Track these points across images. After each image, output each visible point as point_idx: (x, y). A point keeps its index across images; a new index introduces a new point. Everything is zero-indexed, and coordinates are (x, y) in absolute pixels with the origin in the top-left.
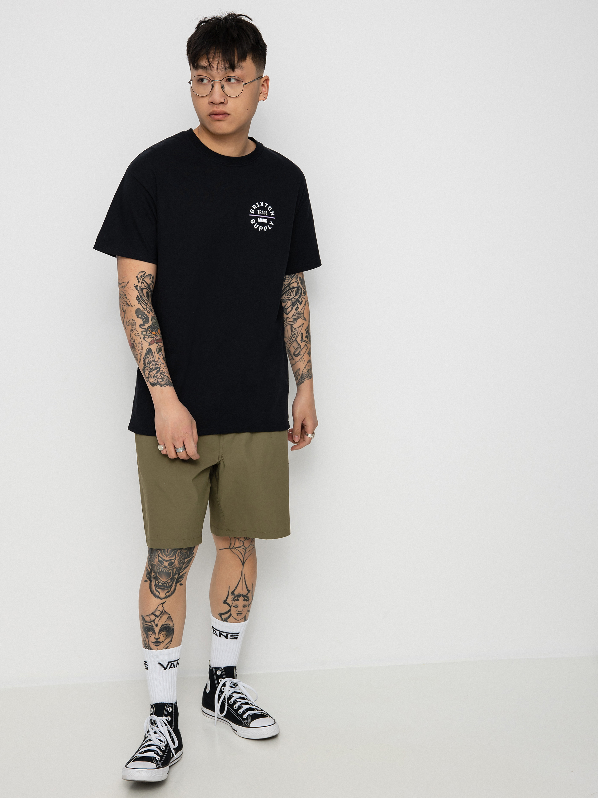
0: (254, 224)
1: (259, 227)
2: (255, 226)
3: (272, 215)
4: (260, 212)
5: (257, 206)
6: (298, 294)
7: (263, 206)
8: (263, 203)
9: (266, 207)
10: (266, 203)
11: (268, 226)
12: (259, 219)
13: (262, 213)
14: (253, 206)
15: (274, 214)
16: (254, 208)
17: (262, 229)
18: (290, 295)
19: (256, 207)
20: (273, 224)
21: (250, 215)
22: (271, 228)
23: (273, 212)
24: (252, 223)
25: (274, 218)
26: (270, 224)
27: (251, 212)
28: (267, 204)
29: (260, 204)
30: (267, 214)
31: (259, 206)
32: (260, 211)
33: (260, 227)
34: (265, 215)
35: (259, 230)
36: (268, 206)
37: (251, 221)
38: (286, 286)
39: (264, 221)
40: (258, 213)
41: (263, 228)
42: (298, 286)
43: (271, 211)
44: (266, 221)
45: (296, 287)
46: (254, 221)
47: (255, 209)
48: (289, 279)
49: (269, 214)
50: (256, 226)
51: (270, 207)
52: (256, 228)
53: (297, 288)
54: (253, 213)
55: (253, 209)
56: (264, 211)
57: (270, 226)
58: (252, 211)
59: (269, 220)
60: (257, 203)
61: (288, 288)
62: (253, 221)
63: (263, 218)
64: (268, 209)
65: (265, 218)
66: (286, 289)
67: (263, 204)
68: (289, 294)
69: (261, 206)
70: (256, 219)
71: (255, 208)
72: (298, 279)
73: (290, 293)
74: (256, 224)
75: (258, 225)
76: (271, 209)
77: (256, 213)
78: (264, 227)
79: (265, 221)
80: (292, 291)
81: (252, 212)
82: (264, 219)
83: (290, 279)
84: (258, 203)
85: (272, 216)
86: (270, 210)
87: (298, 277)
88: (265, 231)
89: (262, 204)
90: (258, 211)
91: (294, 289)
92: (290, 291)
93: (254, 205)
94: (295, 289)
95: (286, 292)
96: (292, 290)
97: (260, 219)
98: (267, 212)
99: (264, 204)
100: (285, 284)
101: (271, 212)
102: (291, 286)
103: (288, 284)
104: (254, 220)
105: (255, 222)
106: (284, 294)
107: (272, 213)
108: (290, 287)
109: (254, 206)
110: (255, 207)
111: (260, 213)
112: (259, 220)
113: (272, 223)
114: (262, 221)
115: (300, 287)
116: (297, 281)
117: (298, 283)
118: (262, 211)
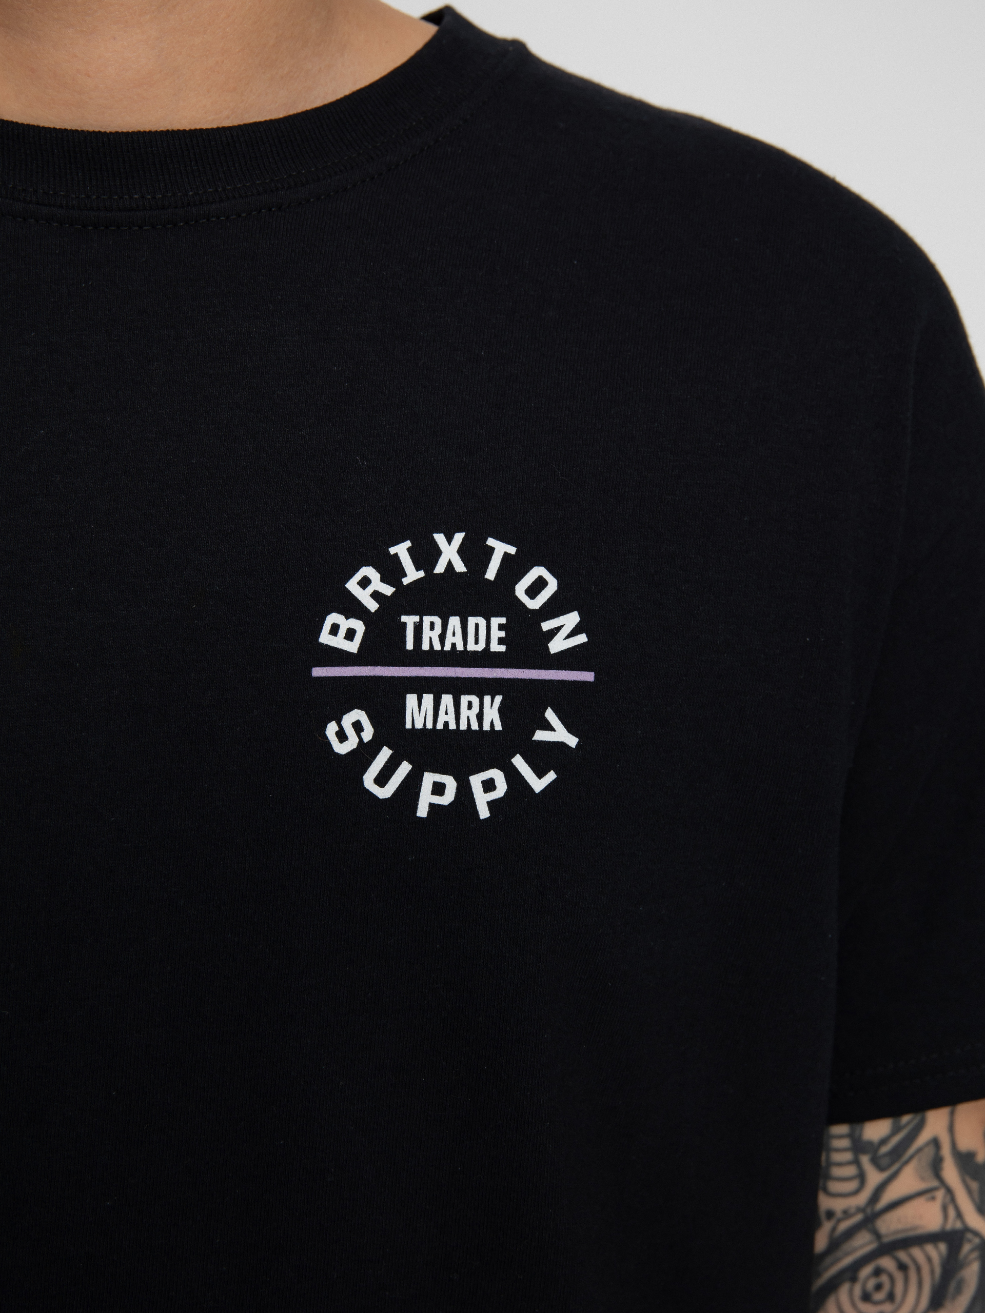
0: (365, 753)
1: (411, 786)
2: (369, 778)
3: (557, 645)
4: (433, 632)
5: (391, 571)
6: (959, 1290)
7: (460, 567)
8: (459, 537)
9: (490, 574)
10: (490, 542)
11: (518, 761)
12: (411, 700)
13: (454, 639)
14: (352, 585)
15: (582, 638)
16: (365, 597)
17: (448, 798)
18: (891, 1297)
19: (388, 590)
20: (572, 741)
21: (318, 672)
22: (551, 776)
23: (571, 619)
24: (341, 749)
25: (586, 678)
26: (541, 735)
27: (325, 638)
28: (500, 549)
29: (425, 556)
30: (495, 647)
31: (412, 574)
32: (427, 620)
33: (429, 779)
34: (486, 658)
35: (422, 811)
36: (513, 568)
37: (331, 729)
38: (844, 1226)
39: (469, 717)
40: (410, 646)
41: (464, 791)
42: (953, 1224)
43: (554, 608)
44: (492, 716)
45: (933, 1238)
46: (358, 727)
47: (373, 606)
48: (862, 1177)
49: (526, 642)
50: (381, 780)
51: (538, 571)
52: (385, 793)
53: (943, 1247)
54: (353, 647)
55: (353, 608)
56: (472, 621)
57: (542, 758)
58: (340, 634)
59: (522, 705)
60: (402, 550)
61: (863, 1243)
62: (349, 731)
63: (458, 688)
64: (520, 590)
65: (481, 688)
66: (847, 1247)
67: (461, 552)
68: (879, 1287)
69: (440, 568)
70: (380, 698)
71: (376, 595)
72: (951, 1173)
73: (884, 1279)
74: (385, 753)
75: (405, 768)
76: (552, 585)
77: (384, 645)
78: (476, 781)
79: (483, 713)
80: (903, 1267)
81: (339, 642)
82: (465, 699)
83: (874, 1178)
84: (408, 544)
85: (567, 659)
86: (533, 604)
87: (946, 1151)
88: (484, 813)
89: (448, 549)
90: (410, 621)
91: (917, 1252)
92: (887, 1263)
93: (368, 571)
94: (930, 1248)
95: (851, 1274)
96: (902, 1255)
97: (428, 699)
99: (475, 555)
100: (830, 1214)
101: (546, 626)
102: (890, 1225)
103: (859, 1210)
104: (358, 715)
105: (368, 734)
106: (832, 1286)
107: (563, 633)
108: (877, 1235)
109: (365, 583)
110: (377, 584)
111: (431, 638)
112: (419, 711)
113: (557, 732)
114: (447, 717)
115: (967, 1229)
116: (935, 1183)
117: (953, 1200)
118: (454, 622)
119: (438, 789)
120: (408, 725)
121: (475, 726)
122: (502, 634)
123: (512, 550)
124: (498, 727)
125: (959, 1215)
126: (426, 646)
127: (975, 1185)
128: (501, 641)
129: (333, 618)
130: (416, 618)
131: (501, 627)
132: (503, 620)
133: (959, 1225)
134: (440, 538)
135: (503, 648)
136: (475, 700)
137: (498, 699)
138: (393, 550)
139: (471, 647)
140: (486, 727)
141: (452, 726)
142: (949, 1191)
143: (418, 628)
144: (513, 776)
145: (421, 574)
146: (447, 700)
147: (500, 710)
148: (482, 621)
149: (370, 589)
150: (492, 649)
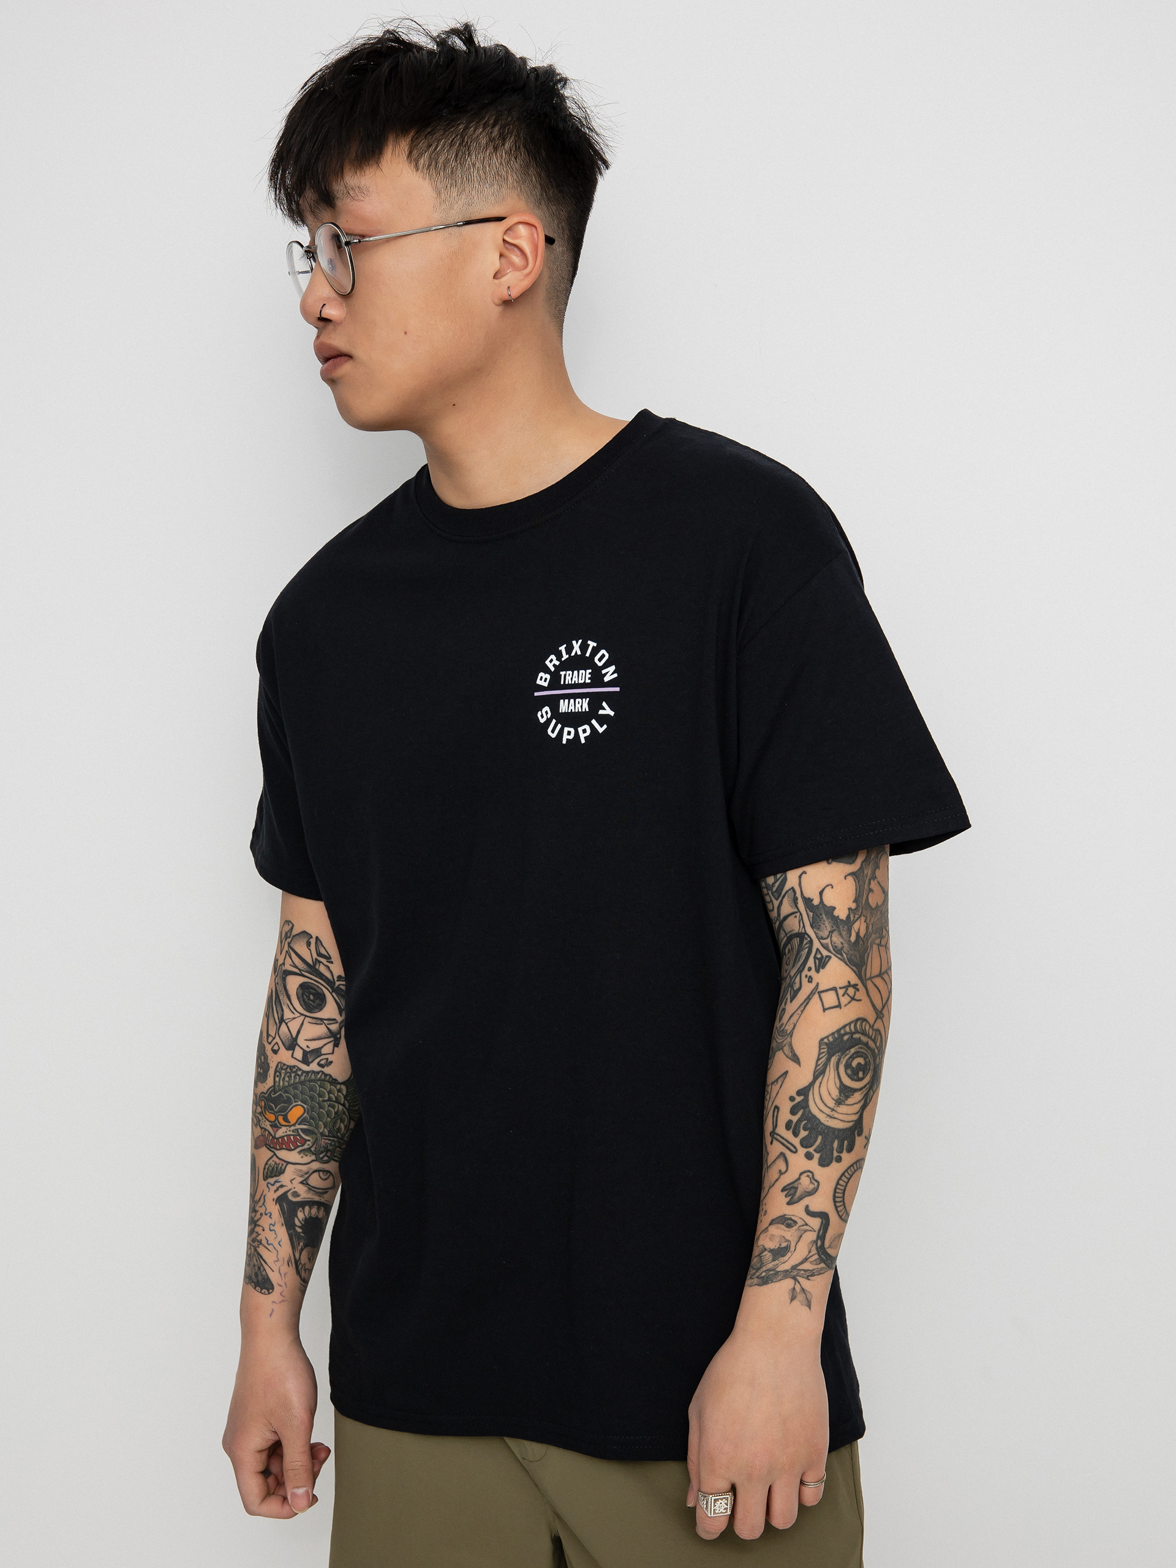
0: (549, 721)
1: (561, 732)
2: (549, 731)
3: (607, 679)
4: (569, 677)
5: (559, 656)
8: (580, 642)
9: (588, 655)
10: (589, 642)
11: (594, 722)
12: (562, 701)
13: (575, 679)
14: (547, 662)
15: (616, 675)
16: (551, 666)
17: (571, 737)
19: (557, 663)
20: (612, 713)
21: (536, 694)
22: (605, 727)
23: (613, 668)
24: (542, 720)
25: (617, 689)
26: (601, 712)
28: (592, 644)
29: (569, 649)
30: (588, 681)
31: (565, 657)
32: (568, 672)
33: (566, 729)
34: (584, 685)
35: (564, 742)
36: (595, 651)
37: (539, 714)
39: (578, 708)
40: (562, 683)
41: (577, 733)
43: (606, 665)
44: (586, 707)
45: (796, 936)
46: (547, 712)
47: (553, 669)
49: (597, 678)
50: (553, 731)
51: (603, 652)
52: (553, 736)
53: (798, 940)
54: (546, 684)
55: (546, 670)
56: (581, 672)
57: (602, 720)
58: (543, 679)
59: (596, 701)
60: (563, 648)
62: (544, 714)
63: (575, 696)
64: (596, 659)
65: (582, 696)
67: (580, 647)
69: (573, 654)
70: (553, 702)
71: (554, 665)
72: (801, 906)
74: (554, 721)
75: (559, 726)
76: (607, 656)
77: (555, 683)
78: (580, 729)
79: (583, 705)
81: (542, 683)
82: (577, 700)
84: (566, 646)
85: (611, 683)
86: (600, 664)
87: (798, 895)
88: (583, 741)
89: (576, 646)
90: (563, 673)
93: (553, 657)
97: (567, 701)
98: (589, 671)
99: (584, 647)
101: (604, 672)
104: (547, 708)
105: (549, 715)
107: (610, 674)
109: (551, 661)
110: (555, 661)
111: (568, 680)
112: (564, 706)
113: (607, 711)
114: (572, 708)
115: (806, 933)
116: (796, 910)
117: (802, 918)
118: (576, 672)
119: (569, 733)
120: (560, 712)
121: (580, 710)
122: (590, 676)
123: (595, 645)
124: (587, 710)
125: (804, 926)
126: (567, 683)
127: (811, 914)
128: (589, 678)
129: (541, 674)
130: (564, 672)
131: (590, 673)
132: (590, 671)
133: (803, 931)
134: (574, 642)
135: (589, 681)
136: (580, 700)
137: (588, 699)
138: (560, 649)
139: (580, 682)
140: (584, 710)
141: (573, 711)
142: (801, 914)
143: (565, 675)
144: (592, 727)
145: (568, 656)
146: (572, 701)
147: (588, 704)
148: (583, 671)
149: (553, 663)
150: (586, 682)
